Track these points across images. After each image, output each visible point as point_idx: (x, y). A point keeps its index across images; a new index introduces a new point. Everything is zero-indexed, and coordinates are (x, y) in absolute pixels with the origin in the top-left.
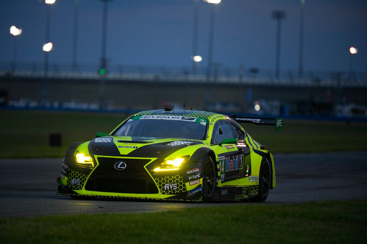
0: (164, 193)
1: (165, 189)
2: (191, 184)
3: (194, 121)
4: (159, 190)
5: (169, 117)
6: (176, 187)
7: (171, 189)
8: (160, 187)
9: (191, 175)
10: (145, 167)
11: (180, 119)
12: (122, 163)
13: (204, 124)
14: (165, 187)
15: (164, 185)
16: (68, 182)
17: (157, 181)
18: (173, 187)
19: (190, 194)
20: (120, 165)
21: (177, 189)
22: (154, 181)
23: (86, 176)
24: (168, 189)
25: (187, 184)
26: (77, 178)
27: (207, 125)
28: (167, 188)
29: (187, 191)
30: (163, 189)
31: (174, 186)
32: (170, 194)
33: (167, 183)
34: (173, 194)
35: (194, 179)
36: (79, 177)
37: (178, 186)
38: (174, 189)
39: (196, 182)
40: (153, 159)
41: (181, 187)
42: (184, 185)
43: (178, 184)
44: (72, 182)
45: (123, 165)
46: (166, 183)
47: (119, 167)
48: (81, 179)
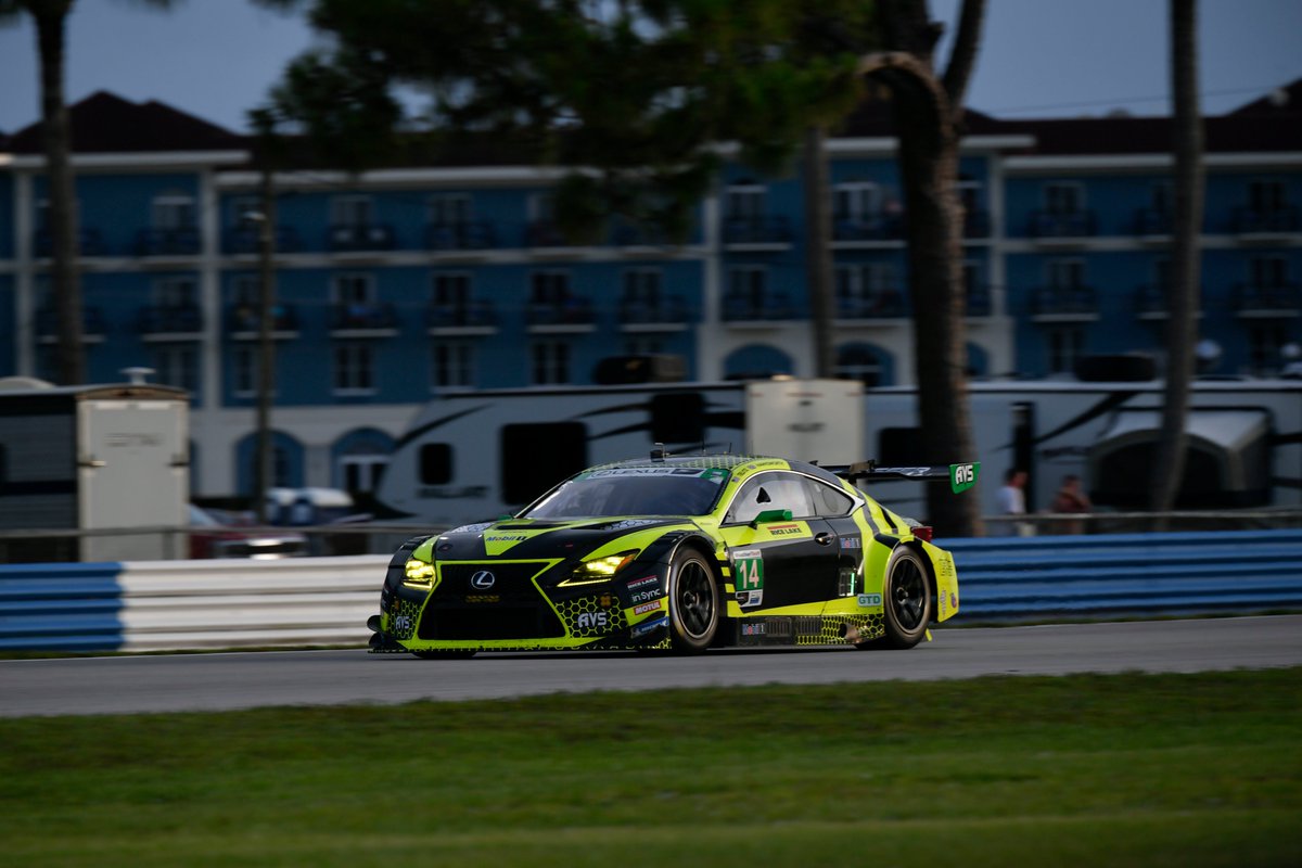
0: (577, 635)
1: (581, 626)
2: (639, 610)
3: (698, 475)
4: (566, 627)
5: (646, 471)
6: (604, 619)
7: (593, 623)
8: (569, 622)
9: (638, 590)
10: (533, 579)
11: (669, 474)
12: (485, 573)
13: (718, 480)
14: (580, 620)
15: (576, 617)
16: (389, 624)
17: (560, 609)
18: (597, 621)
19: (638, 633)
20: (481, 578)
21: (608, 625)
22: (554, 608)
23: (419, 608)
24: (587, 624)
25: (629, 612)
26: (403, 615)
27: (723, 483)
28: (583, 623)
29: (629, 627)
30: (576, 626)
31: (600, 619)
32: (592, 635)
33: (583, 612)
34: (598, 636)
35: (646, 601)
36: (407, 611)
37: (608, 616)
38: (599, 624)
39: (649, 606)
40: (554, 562)
41: (615, 620)
42: (623, 615)
43: (608, 614)
44: (398, 623)
45: (487, 579)
46: (581, 613)
47: (479, 582)
48: (411, 616)
